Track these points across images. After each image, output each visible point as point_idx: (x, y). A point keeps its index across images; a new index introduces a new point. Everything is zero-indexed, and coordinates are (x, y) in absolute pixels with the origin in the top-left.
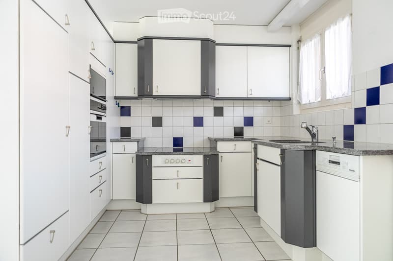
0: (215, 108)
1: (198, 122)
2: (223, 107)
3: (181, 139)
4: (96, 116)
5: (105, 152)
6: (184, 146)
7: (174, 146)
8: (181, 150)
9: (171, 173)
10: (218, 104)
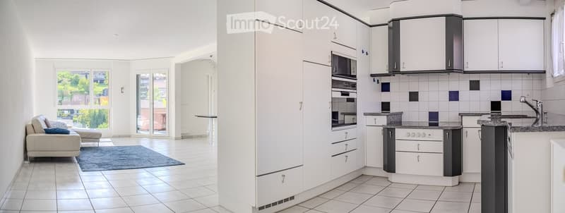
0: (470, 81)
1: (454, 96)
2: (479, 81)
3: (437, 113)
4: (340, 93)
5: (356, 124)
6: (440, 121)
7: (429, 120)
8: (437, 125)
9: (412, 146)
10: (474, 77)
